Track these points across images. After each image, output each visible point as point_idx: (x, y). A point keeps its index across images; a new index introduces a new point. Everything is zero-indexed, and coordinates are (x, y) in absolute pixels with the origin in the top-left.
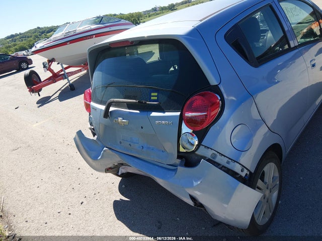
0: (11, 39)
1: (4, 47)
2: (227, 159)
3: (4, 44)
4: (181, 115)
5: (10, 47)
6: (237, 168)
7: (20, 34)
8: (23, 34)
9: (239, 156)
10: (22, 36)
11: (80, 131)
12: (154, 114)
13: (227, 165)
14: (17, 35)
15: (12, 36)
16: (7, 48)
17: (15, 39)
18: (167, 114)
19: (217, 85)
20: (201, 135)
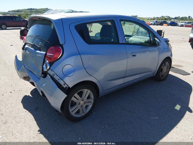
0: (30, 11)
1: (25, 14)
2: (59, 78)
3: (25, 12)
4: (46, 54)
5: (28, 15)
6: (62, 83)
7: (36, 9)
8: (37, 9)
9: (64, 78)
10: (36, 10)
11: (16, 56)
12: (38, 51)
13: (58, 80)
14: (34, 9)
15: (31, 9)
16: (26, 15)
17: (32, 11)
18: (42, 52)
19: (62, 45)
20: (51, 64)
